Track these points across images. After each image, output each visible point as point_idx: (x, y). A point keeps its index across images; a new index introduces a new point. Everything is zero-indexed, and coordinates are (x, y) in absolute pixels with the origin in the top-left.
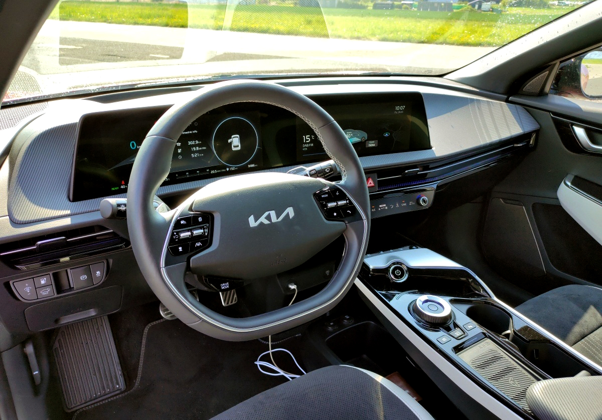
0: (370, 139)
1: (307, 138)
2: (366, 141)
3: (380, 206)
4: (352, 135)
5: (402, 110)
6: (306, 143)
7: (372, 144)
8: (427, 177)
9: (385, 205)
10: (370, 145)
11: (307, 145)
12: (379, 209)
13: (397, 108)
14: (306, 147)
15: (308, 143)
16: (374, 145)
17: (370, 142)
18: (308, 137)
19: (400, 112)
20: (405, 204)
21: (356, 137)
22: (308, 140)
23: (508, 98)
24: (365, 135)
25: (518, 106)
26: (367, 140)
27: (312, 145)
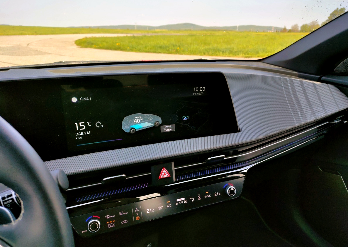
0: (164, 123)
1: (81, 126)
2: (160, 126)
3: (178, 200)
4: (142, 120)
5: (202, 91)
6: (79, 131)
7: (168, 129)
8: (237, 161)
9: (184, 199)
10: (166, 130)
11: (82, 134)
12: (177, 204)
13: (196, 89)
14: (80, 136)
15: (83, 131)
16: (171, 130)
17: (166, 127)
18: (82, 124)
19: (199, 94)
20: (209, 196)
21: (148, 122)
22: (83, 127)
23: (321, 77)
24: (160, 120)
25: (330, 86)
26: (162, 125)
27: (89, 133)
